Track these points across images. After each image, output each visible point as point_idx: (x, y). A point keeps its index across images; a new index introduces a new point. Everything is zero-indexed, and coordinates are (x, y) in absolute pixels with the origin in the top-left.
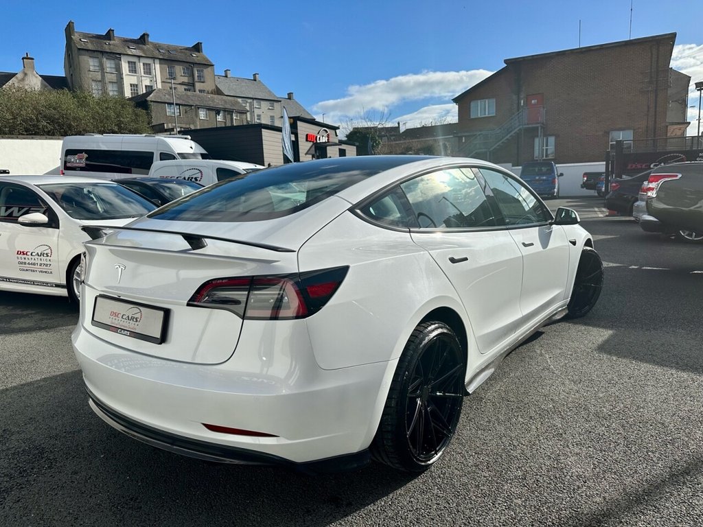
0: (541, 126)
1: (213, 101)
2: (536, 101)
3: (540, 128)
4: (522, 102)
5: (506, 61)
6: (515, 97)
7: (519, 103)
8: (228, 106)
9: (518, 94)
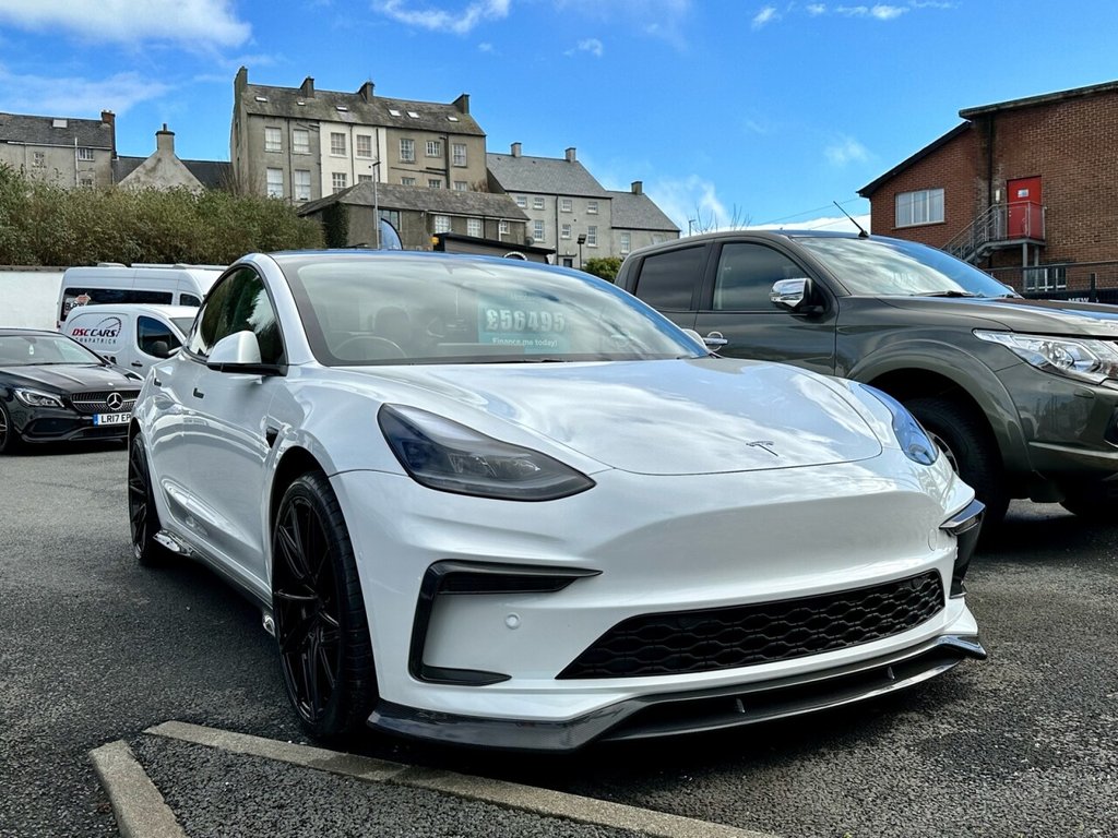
0: (1028, 244)
1: (464, 202)
2: (1027, 191)
3: (1025, 247)
4: (998, 193)
5: (962, 114)
6: (983, 185)
7: (991, 197)
8: (490, 212)
9: (990, 179)
